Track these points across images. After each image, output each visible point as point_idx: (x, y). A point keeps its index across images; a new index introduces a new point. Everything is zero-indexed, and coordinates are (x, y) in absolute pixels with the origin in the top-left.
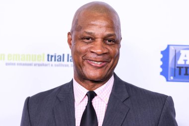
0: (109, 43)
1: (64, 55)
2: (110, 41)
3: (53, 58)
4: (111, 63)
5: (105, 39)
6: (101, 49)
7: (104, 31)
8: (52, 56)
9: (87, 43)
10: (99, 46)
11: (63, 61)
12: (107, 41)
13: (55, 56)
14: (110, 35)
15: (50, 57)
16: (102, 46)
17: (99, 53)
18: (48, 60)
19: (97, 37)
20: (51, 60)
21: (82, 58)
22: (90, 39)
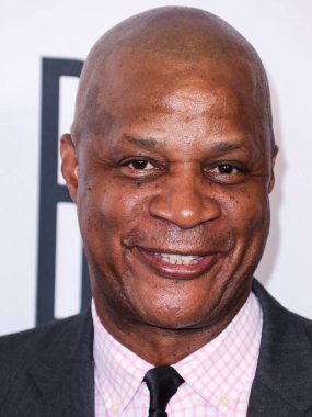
0: (223, 178)
2: (226, 170)
4: (236, 255)
5: (206, 164)
6: (192, 206)
7: (203, 131)
9: (138, 183)
12: (216, 170)
14: (227, 148)
21: (122, 243)
22: (149, 166)
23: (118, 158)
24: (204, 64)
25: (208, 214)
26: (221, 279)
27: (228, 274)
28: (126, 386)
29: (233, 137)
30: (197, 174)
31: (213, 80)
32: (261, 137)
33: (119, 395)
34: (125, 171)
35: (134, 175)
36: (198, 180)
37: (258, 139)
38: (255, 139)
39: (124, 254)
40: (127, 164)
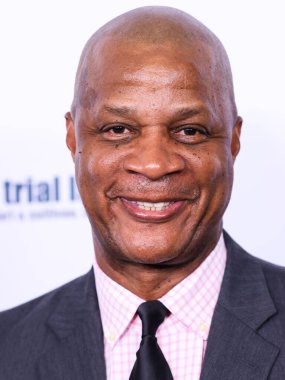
0: (190, 139)
1: (57, 181)
2: (190, 132)
3: (24, 194)
4: (202, 201)
5: (172, 127)
6: (158, 160)
7: (167, 100)
8: (19, 187)
9: (117, 144)
10: (151, 152)
11: (57, 198)
12: (182, 132)
13: (30, 188)
14: (189, 113)
15: (14, 191)
16: (163, 150)
17: (154, 174)
18: (8, 200)
19: (145, 120)
20: (18, 200)
21: (106, 196)
22: (126, 131)
23: (101, 125)
24: (168, 46)
28: (121, 318)
29: (192, 104)
30: (164, 135)
34: (106, 135)
35: (113, 138)
36: (165, 140)
39: (109, 205)
40: (108, 130)
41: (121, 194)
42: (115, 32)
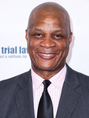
0: (57, 38)
2: (58, 36)
3: (7, 51)
5: (53, 35)
6: (49, 43)
7: (52, 27)
8: (6, 49)
9: (38, 39)
10: (47, 41)
11: (16, 53)
12: (56, 36)
13: (9, 49)
14: (57, 31)
15: (4, 50)
16: (50, 41)
17: (48, 47)
18: (3, 53)
19: (46, 33)
21: (35, 52)
22: (41, 35)
23: (34, 34)
24: (53, 13)
25: (52, 45)
26: (57, 60)
27: (59, 59)
29: (59, 29)
30: (51, 37)
31: (54, 16)
32: (66, 29)
33: (36, 86)
34: (35, 36)
35: (37, 37)
36: (51, 38)
37: (65, 30)
38: (64, 30)
39: (36, 54)
40: (36, 35)
41: (39, 51)
42: (39, 9)
